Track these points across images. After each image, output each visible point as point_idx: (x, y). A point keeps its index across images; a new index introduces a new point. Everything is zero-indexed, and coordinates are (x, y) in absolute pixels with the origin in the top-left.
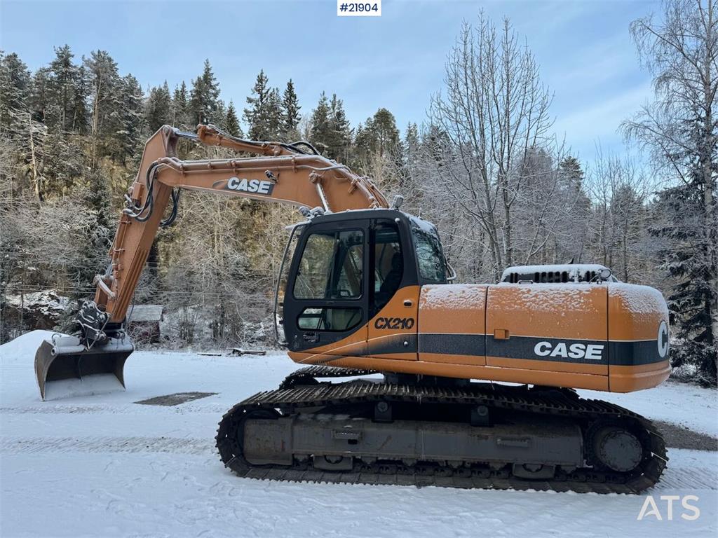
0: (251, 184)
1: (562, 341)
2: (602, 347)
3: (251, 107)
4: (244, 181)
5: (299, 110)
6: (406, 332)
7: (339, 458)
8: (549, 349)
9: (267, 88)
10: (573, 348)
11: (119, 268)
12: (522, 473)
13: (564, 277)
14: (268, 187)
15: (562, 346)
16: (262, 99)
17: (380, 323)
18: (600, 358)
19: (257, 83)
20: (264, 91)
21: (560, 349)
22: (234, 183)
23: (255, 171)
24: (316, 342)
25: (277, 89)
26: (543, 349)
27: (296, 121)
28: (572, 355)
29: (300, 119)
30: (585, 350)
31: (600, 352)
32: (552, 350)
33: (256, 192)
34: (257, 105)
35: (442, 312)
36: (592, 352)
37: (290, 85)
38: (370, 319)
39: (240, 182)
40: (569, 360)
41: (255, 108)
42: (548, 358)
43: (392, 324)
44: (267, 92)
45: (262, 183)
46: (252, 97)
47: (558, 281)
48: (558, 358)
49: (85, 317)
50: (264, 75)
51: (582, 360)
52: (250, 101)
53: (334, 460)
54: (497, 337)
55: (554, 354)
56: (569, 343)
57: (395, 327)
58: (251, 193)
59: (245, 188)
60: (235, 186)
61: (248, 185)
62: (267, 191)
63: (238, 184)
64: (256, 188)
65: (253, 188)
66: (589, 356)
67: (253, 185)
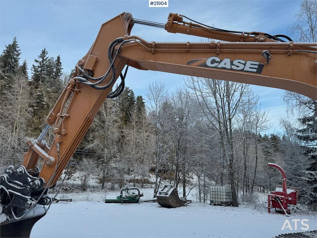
0: (235, 62)
3: (37, 65)
5: (62, 70)
9: (47, 57)
14: (257, 67)
16: (43, 62)
19: (42, 53)
20: (45, 58)
22: (213, 62)
25: (53, 58)
27: (60, 74)
29: (62, 74)
33: (242, 70)
34: (40, 64)
37: (59, 58)
39: (221, 61)
41: (39, 65)
44: (46, 59)
45: (249, 63)
46: (38, 60)
49: (10, 182)
50: (46, 51)
52: (36, 61)
58: (236, 70)
59: (228, 66)
60: (215, 65)
61: (232, 64)
62: (255, 70)
63: (219, 62)
64: (242, 67)
65: (238, 67)
67: (238, 64)
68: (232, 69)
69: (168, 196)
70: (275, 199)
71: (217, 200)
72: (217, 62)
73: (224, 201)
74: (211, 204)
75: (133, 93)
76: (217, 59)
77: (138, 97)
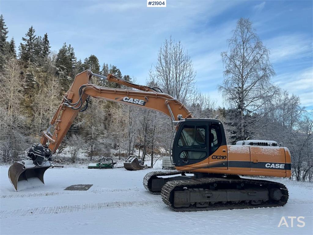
0: (135, 100)
1: (273, 163)
2: (284, 165)
3: (25, 43)
4: (132, 99)
5: (50, 48)
6: (224, 160)
7: (204, 203)
8: (269, 165)
9: (34, 35)
10: (276, 165)
11: (58, 129)
12: (253, 203)
13: (266, 144)
14: (143, 103)
15: (273, 165)
16: (30, 40)
17: (214, 157)
18: (284, 168)
19: (29, 32)
20: (32, 36)
22: (126, 99)
23: (136, 96)
24: (188, 163)
25: (41, 37)
26: (268, 165)
27: (48, 53)
28: (276, 167)
29: (50, 52)
30: (280, 166)
31: (284, 166)
32: (270, 166)
33: (137, 104)
34: (28, 42)
35: (236, 154)
36: (282, 166)
37: (46, 36)
38: (210, 155)
39: (129, 99)
40: (275, 168)
41: (27, 44)
42: (269, 168)
43: (218, 157)
44: (34, 37)
45: (140, 101)
46: (25, 38)
47: (265, 145)
48: (272, 168)
49: (35, 151)
50: (33, 29)
51: (279, 169)
52: (24, 39)
53: (203, 204)
54: (254, 162)
55: (271, 167)
56: (275, 164)
57: (219, 159)
58: (135, 104)
59: (132, 102)
60: (127, 100)
61: (134, 101)
62: (142, 104)
63: (129, 100)
64: (137, 102)
65: (136, 102)
66: (281, 167)
67: (136, 101)
68: (133, 103)
69: (131, 163)
71: (166, 166)
72: (128, 99)
73: (171, 166)
74: (163, 169)
75: (120, 73)
76: (128, 98)
77: (125, 76)
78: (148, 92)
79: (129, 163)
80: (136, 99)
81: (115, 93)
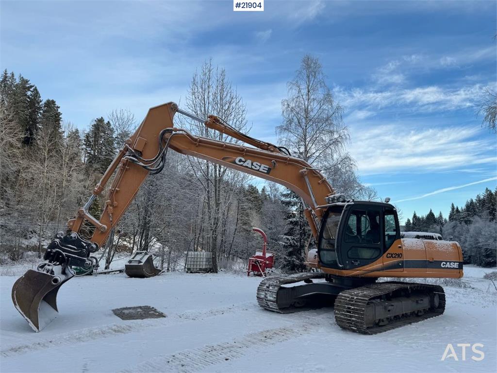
1: (449, 262)
2: (458, 263)
4: (249, 162)
6: (399, 260)
7: (385, 319)
10: (451, 264)
14: (267, 169)
15: (448, 263)
17: (389, 255)
18: (458, 267)
21: (448, 265)
22: (240, 161)
24: (359, 264)
26: (444, 265)
30: (454, 265)
31: (458, 265)
32: (446, 265)
35: (411, 251)
36: (456, 265)
38: (384, 253)
39: (246, 161)
40: (450, 268)
42: (445, 268)
43: (393, 256)
45: (263, 166)
47: (431, 239)
48: (448, 268)
51: (454, 268)
54: (430, 261)
57: (395, 257)
58: (255, 170)
59: (250, 166)
60: (242, 163)
61: (252, 165)
62: (266, 172)
63: (244, 162)
64: (258, 168)
66: (455, 267)
67: (256, 166)
68: (252, 168)
69: (142, 264)
70: (255, 262)
71: (195, 267)
72: (243, 162)
74: (187, 272)
76: (243, 160)
77: (48, 101)
78: (274, 154)
79: (137, 264)
80: (258, 163)
81: (223, 150)
